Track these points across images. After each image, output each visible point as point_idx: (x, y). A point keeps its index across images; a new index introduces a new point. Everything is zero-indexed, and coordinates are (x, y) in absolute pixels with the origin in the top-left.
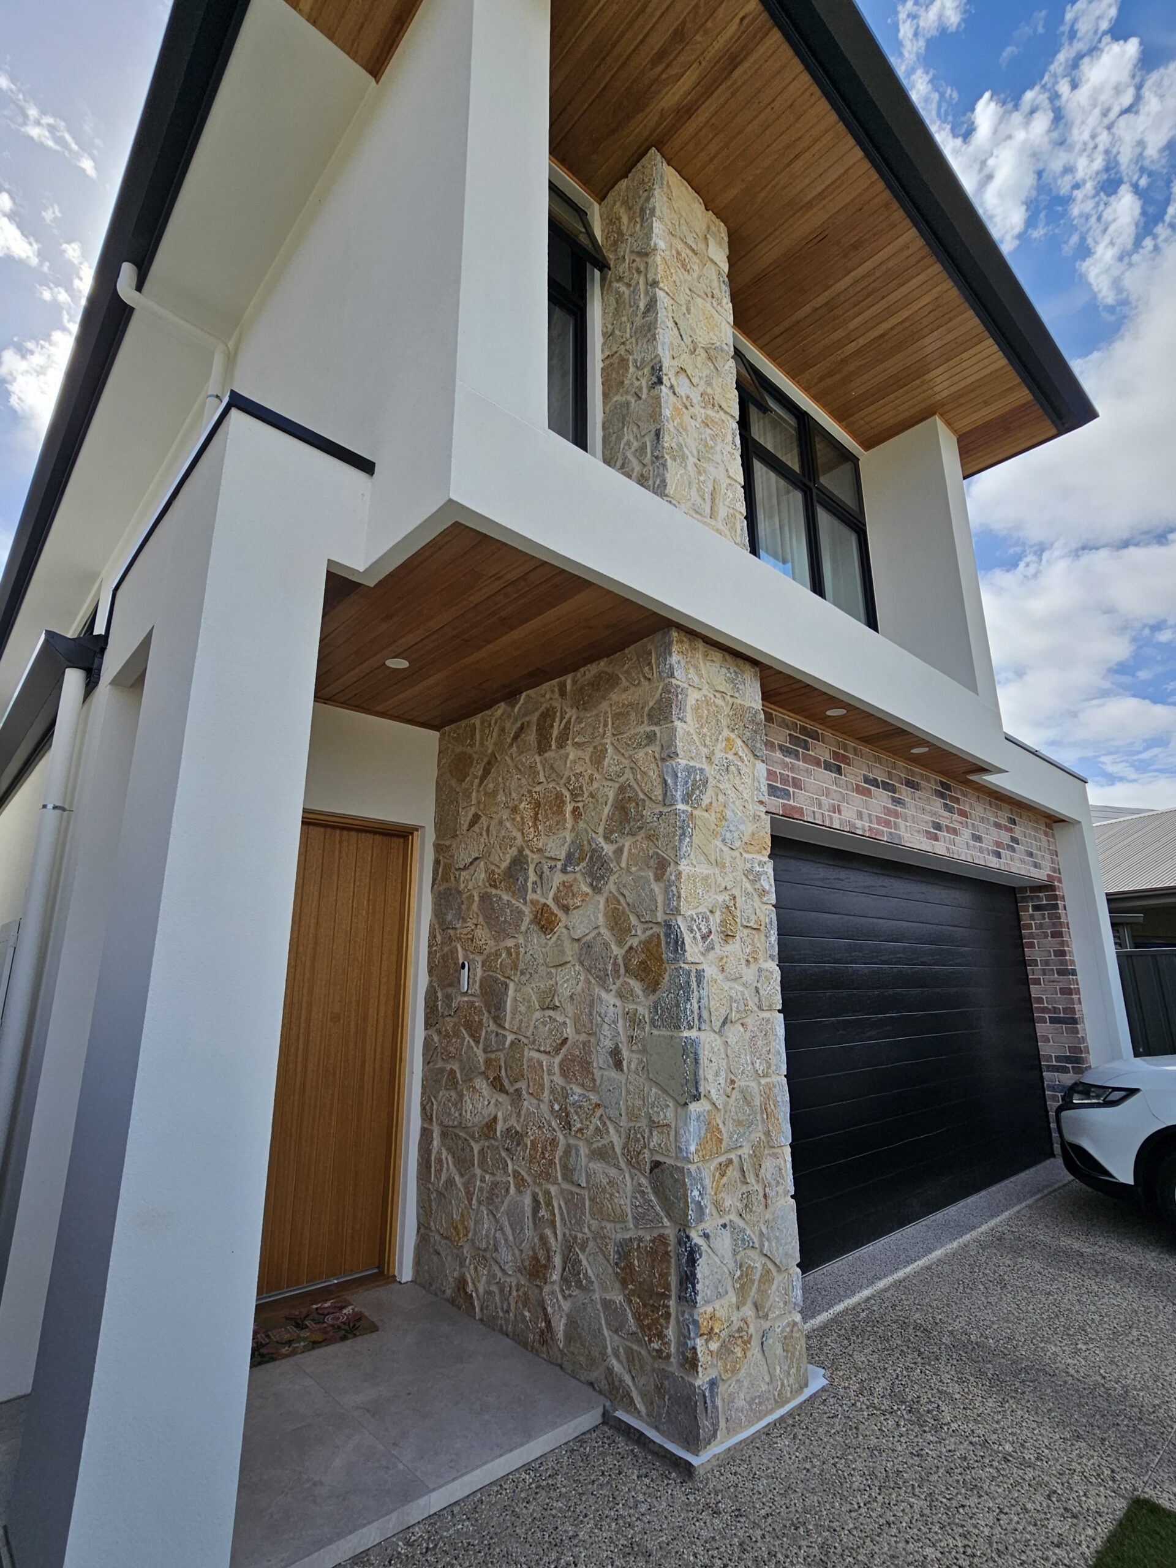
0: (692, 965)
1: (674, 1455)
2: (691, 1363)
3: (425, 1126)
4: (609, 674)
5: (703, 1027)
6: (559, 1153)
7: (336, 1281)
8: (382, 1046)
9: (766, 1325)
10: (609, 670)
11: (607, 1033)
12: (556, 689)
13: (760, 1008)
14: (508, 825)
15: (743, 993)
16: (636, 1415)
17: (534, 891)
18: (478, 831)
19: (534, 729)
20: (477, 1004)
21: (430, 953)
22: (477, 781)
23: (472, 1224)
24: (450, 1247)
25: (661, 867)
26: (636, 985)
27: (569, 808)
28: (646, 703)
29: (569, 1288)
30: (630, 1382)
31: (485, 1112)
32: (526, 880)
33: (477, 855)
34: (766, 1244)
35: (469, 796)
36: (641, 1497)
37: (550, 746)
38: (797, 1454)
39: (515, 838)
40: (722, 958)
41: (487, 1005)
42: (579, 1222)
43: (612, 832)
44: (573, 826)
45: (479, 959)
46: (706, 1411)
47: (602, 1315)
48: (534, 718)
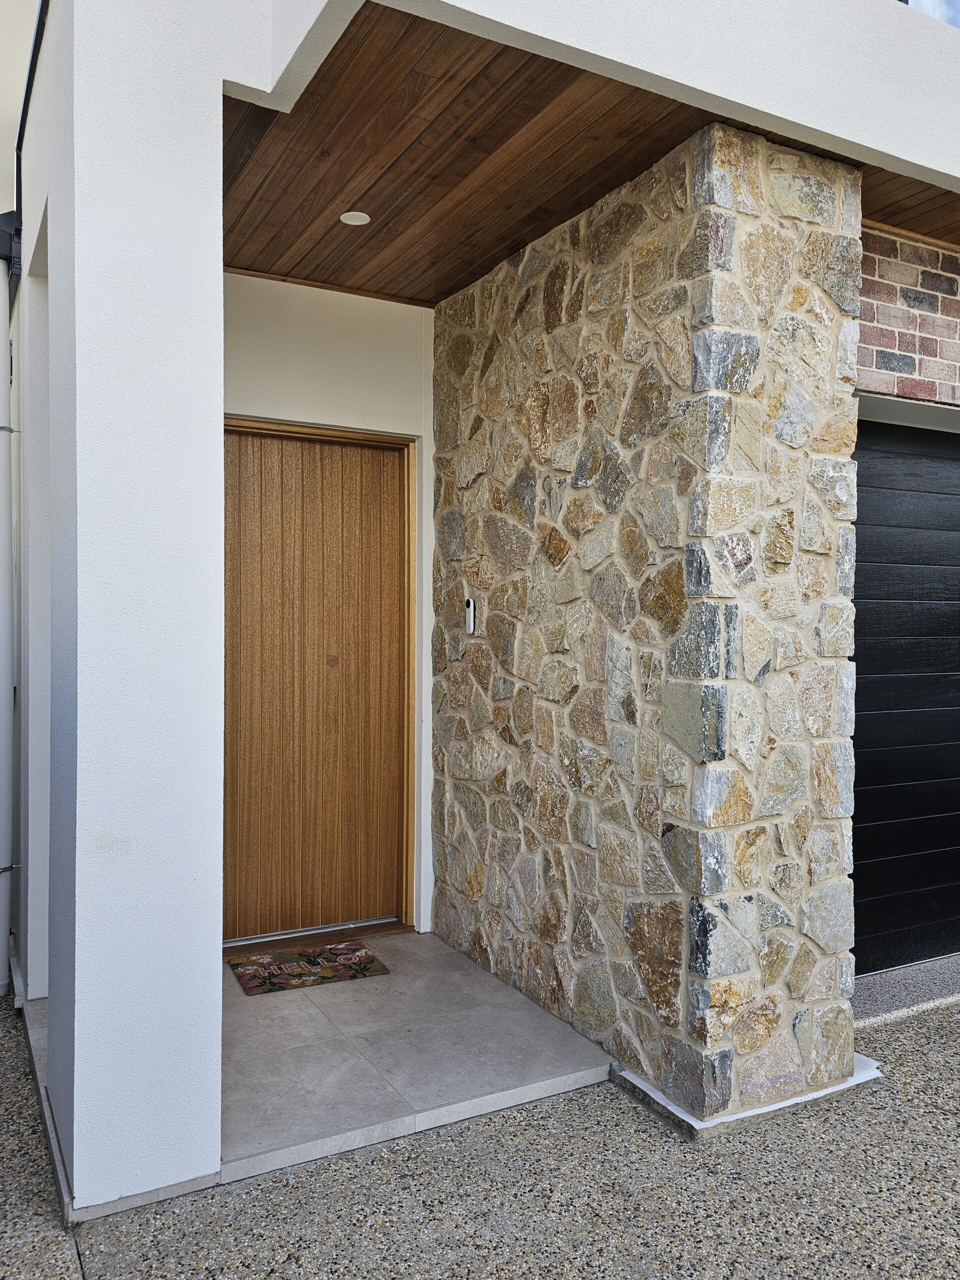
0: (720, 601)
1: (678, 1117)
2: (700, 1033)
3: (438, 778)
4: (630, 207)
5: (732, 675)
6: (569, 811)
7: (352, 926)
8: (388, 692)
9: (802, 1007)
10: (631, 201)
11: (619, 681)
12: (568, 236)
13: (821, 655)
14: (513, 429)
15: (795, 636)
16: (644, 1077)
17: (542, 513)
18: (480, 439)
19: (542, 296)
20: (484, 647)
21: (435, 589)
22: (477, 374)
23: (485, 880)
24: (465, 902)
25: (687, 474)
26: (653, 626)
27: (581, 403)
28: (676, 247)
29: (579, 949)
30: (638, 1046)
31: (495, 765)
32: (533, 500)
33: (481, 471)
34: (807, 923)
35: (469, 394)
36: (633, 1148)
37: (560, 320)
38: (823, 1136)
39: (521, 447)
40: (766, 592)
41: (495, 648)
42: (589, 883)
43: (630, 433)
44: (586, 428)
45: (485, 595)
46: (715, 1082)
47: (611, 977)
48: (542, 280)
